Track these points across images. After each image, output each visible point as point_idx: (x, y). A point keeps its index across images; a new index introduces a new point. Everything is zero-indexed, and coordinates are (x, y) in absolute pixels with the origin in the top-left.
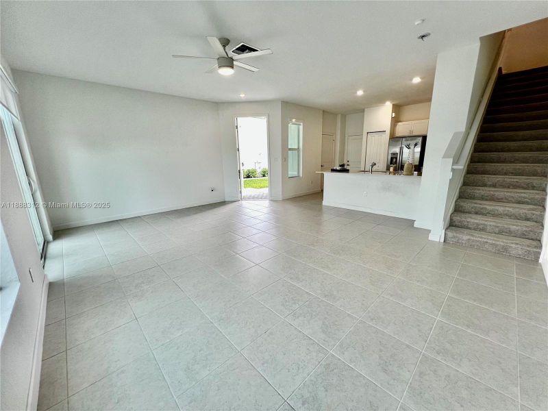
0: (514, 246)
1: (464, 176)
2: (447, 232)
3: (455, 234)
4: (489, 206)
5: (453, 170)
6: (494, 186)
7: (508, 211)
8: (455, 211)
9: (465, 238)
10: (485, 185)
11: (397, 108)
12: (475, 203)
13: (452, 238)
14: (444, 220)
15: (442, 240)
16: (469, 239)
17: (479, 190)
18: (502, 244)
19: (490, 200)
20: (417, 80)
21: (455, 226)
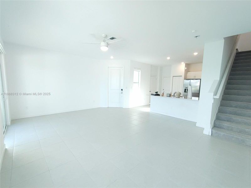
0: (247, 140)
1: (221, 101)
2: (212, 130)
3: (217, 132)
4: (234, 117)
5: (214, 99)
6: (236, 107)
7: (244, 120)
8: (216, 119)
9: (222, 134)
10: (231, 106)
11: (188, 65)
12: (227, 116)
13: (215, 133)
14: (211, 123)
15: (210, 134)
16: (224, 135)
17: (228, 109)
18: (241, 138)
19: (234, 114)
20: (196, 54)
21: (217, 127)
